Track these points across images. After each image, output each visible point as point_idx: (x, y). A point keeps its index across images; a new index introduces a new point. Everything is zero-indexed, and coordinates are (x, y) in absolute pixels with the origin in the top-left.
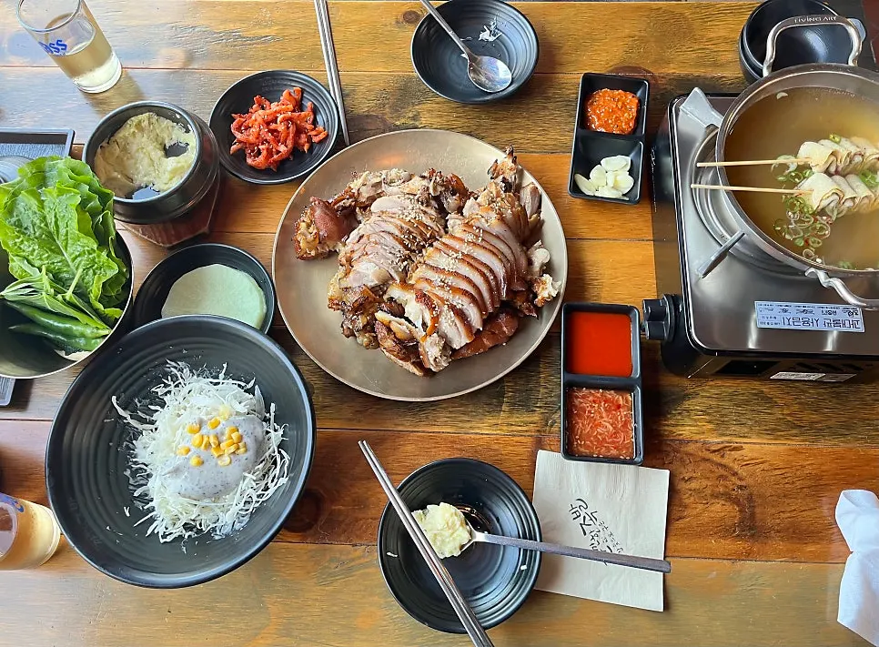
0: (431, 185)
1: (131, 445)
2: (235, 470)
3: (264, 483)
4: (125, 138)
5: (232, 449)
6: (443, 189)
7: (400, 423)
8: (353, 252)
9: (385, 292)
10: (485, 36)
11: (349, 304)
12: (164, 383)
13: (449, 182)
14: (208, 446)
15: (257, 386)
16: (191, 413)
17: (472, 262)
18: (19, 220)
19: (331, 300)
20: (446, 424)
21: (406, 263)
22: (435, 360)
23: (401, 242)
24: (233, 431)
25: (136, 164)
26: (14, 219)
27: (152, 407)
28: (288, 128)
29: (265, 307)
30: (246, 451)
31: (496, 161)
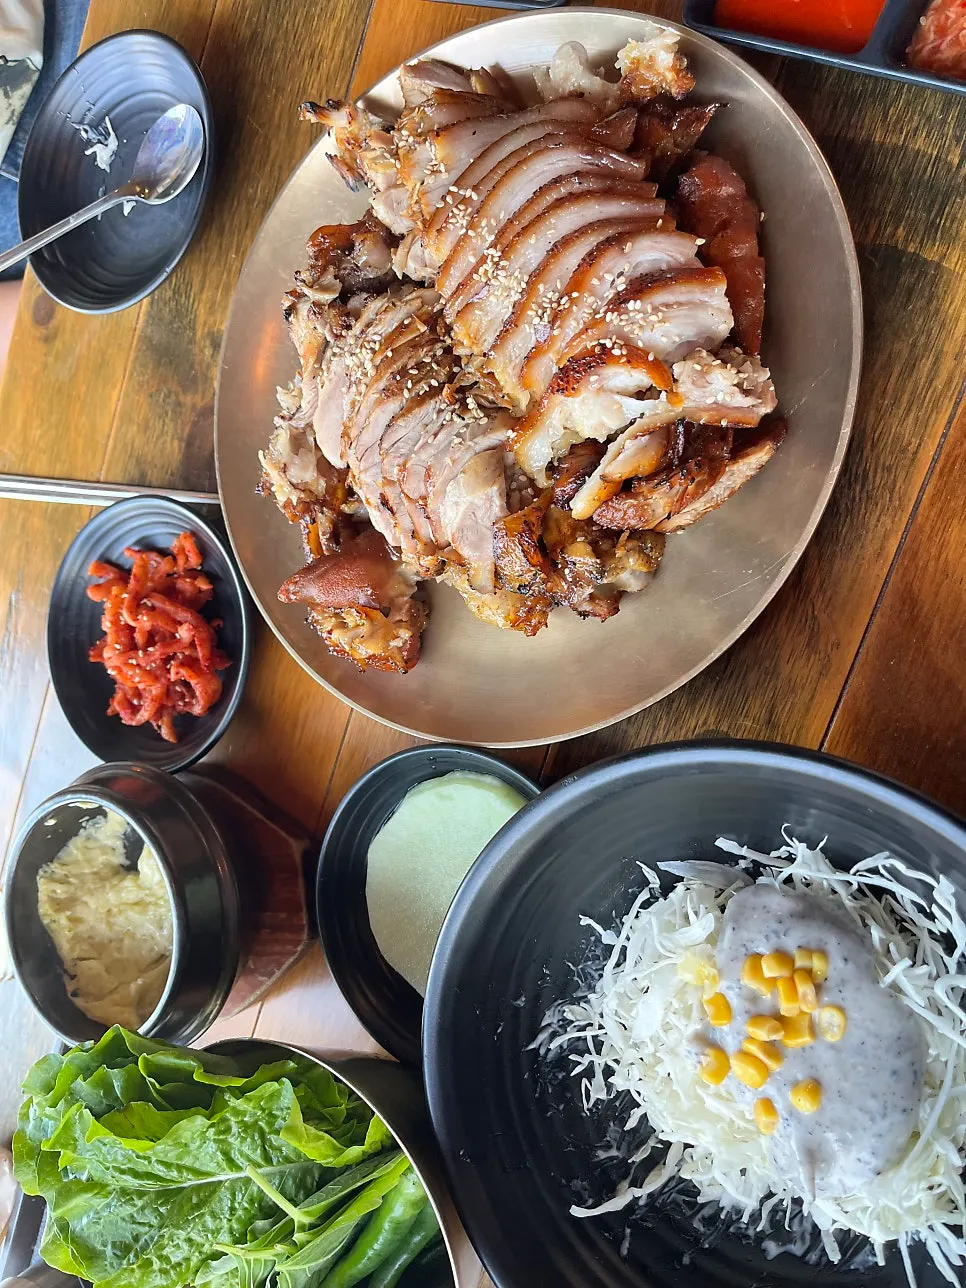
0: (313, 295)
1: (706, 1212)
2: (866, 1006)
3: (927, 943)
4: (77, 939)
5: (805, 989)
6: (331, 269)
7: (876, 545)
8: (414, 534)
9: (532, 482)
10: (103, 155)
11: (528, 577)
12: (580, 1076)
13: (321, 254)
14: (773, 1050)
15: (662, 865)
16: (672, 1052)
17: (517, 227)
18: (114, 1244)
19: (515, 624)
20: (923, 425)
21: (470, 401)
22: (746, 393)
23: (420, 400)
24: (756, 970)
25: (133, 936)
26: (109, 1250)
27: (631, 1124)
28: (153, 608)
29: (488, 779)
30: (823, 953)
31: (330, 157)
